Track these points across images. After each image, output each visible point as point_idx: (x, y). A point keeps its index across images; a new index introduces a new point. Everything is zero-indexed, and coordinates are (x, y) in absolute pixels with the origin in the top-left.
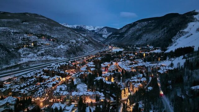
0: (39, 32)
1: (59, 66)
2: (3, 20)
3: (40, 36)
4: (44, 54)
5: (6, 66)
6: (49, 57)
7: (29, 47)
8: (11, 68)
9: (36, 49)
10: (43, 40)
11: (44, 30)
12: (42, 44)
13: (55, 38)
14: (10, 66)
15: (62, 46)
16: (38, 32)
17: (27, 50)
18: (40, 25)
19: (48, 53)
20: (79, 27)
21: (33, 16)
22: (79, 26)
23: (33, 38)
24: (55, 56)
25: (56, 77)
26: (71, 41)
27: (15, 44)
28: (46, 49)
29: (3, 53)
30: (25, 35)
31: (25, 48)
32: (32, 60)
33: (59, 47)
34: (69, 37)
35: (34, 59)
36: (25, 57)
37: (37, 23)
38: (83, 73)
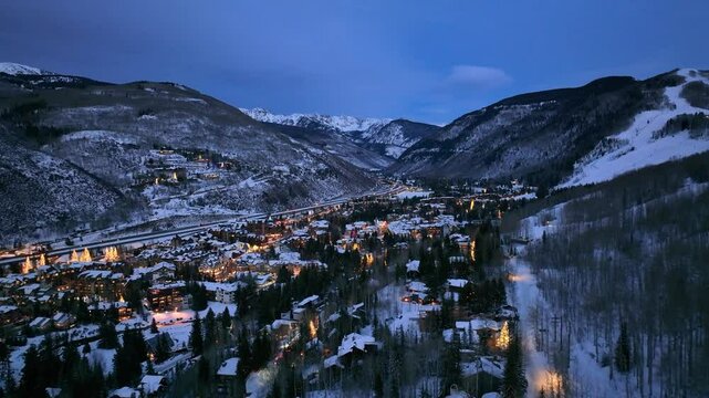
0: (186, 145)
1: (246, 224)
2: (88, 109)
3: (192, 155)
4: (207, 201)
5: (125, 225)
6: (218, 209)
7: (166, 184)
8: (135, 228)
9: (185, 187)
10: (200, 164)
11: (199, 137)
12: (198, 176)
13: (231, 161)
14: (134, 224)
15: (251, 183)
16: (184, 142)
17: (163, 192)
18: (188, 123)
19: (214, 198)
20: (308, 122)
21: (165, 95)
22: (309, 116)
23: (174, 160)
24: (232, 206)
25: (239, 245)
26: (276, 168)
27: (130, 175)
28: (208, 188)
29: (108, 198)
30: (154, 152)
31: (158, 186)
32: (179, 213)
33: (242, 185)
34: (270, 156)
35: (183, 212)
36: (163, 208)
37: (181, 116)
38: (295, 238)
